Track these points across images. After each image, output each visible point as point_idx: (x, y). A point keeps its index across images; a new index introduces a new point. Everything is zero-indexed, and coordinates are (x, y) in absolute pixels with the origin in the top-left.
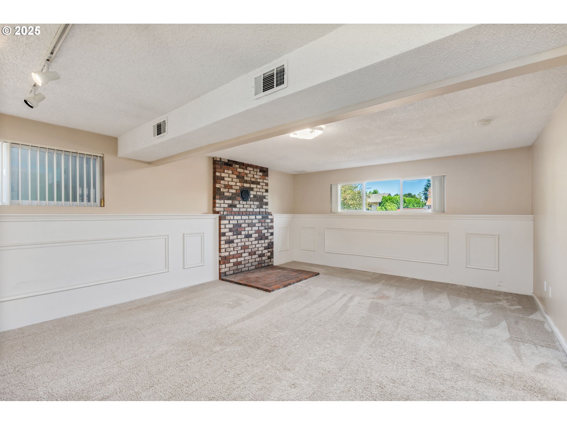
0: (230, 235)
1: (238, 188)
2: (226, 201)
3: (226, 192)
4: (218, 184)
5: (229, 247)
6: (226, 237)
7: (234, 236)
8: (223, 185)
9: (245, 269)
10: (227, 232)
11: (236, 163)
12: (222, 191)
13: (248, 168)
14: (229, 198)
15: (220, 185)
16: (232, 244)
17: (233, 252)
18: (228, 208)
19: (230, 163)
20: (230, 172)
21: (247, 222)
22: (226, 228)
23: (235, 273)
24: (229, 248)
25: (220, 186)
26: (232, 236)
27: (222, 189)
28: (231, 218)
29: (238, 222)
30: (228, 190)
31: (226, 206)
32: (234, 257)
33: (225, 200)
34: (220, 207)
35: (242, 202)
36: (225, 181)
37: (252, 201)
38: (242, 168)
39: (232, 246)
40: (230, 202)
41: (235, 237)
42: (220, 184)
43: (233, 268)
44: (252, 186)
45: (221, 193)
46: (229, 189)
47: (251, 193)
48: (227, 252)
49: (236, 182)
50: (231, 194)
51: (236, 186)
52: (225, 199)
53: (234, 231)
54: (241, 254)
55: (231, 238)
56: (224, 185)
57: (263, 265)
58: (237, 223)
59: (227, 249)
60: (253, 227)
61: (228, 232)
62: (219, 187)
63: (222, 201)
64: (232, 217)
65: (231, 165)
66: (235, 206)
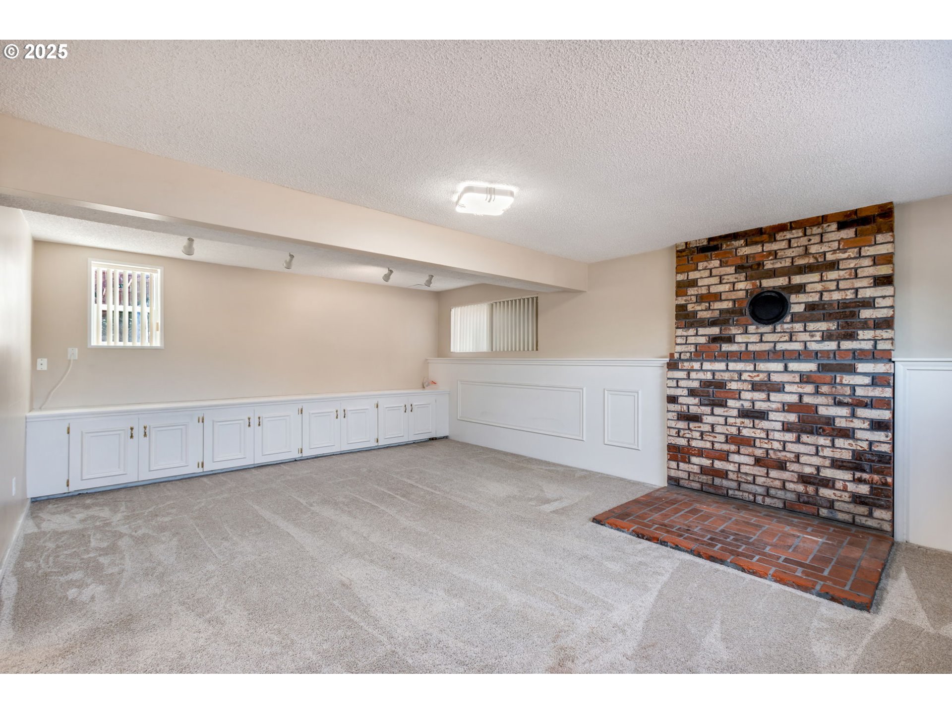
0: (690, 403)
1: (742, 294)
2: (701, 331)
3: (702, 310)
4: (680, 296)
5: (689, 429)
6: (680, 406)
7: (703, 408)
8: (692, 297)
9: (737, 493)
10: (683, 396)
11: (735, 236)
12: (693, 309)
13: (779, 236)
14: (713, 323)
15: (684, 298)
16: (697, 424)
17: (698, 441)
18: (709, 345)
19: (712, 244)
20: (716, 263)
21: (749, 379)
22: (681, 387)
23: (705, 492)
24: (687, 431)
25: (686, 300)
26: (697, 407)
27: (690, 308)
28: (693, 367)
29: (716, 377)
30: (707, 305)
31: (703, 340)
32: (701, 453)
33: (699, 329)
34: (686, 344)
35: (757, 328)
36: (700, 288)
37: (797, 322)
38: (756, 243)
39: (697, 429)
40: (715, 331)
41: (707, 410)
42: (686, 295)
43: (699, 478)
44: (797, 280)
45: (688, 315)
46: (711, 303)
47: (792, 301)
48: (683, 437)
49: (734, 284)
50: (717, 313)
51: (735, 293)
52: (699, 327)
53: (702, 396)
54: (728, 453)
55: (694, 410)
56: (697, 296)
57: (824, 512)
58: (714, 378)
59: (682, 431)
60: (771, 394)
61: (686, 396)
62: (683, 302)
63: (692, 331)
64: (697, 366)
65: (716, 248)
66: (730, 340)
